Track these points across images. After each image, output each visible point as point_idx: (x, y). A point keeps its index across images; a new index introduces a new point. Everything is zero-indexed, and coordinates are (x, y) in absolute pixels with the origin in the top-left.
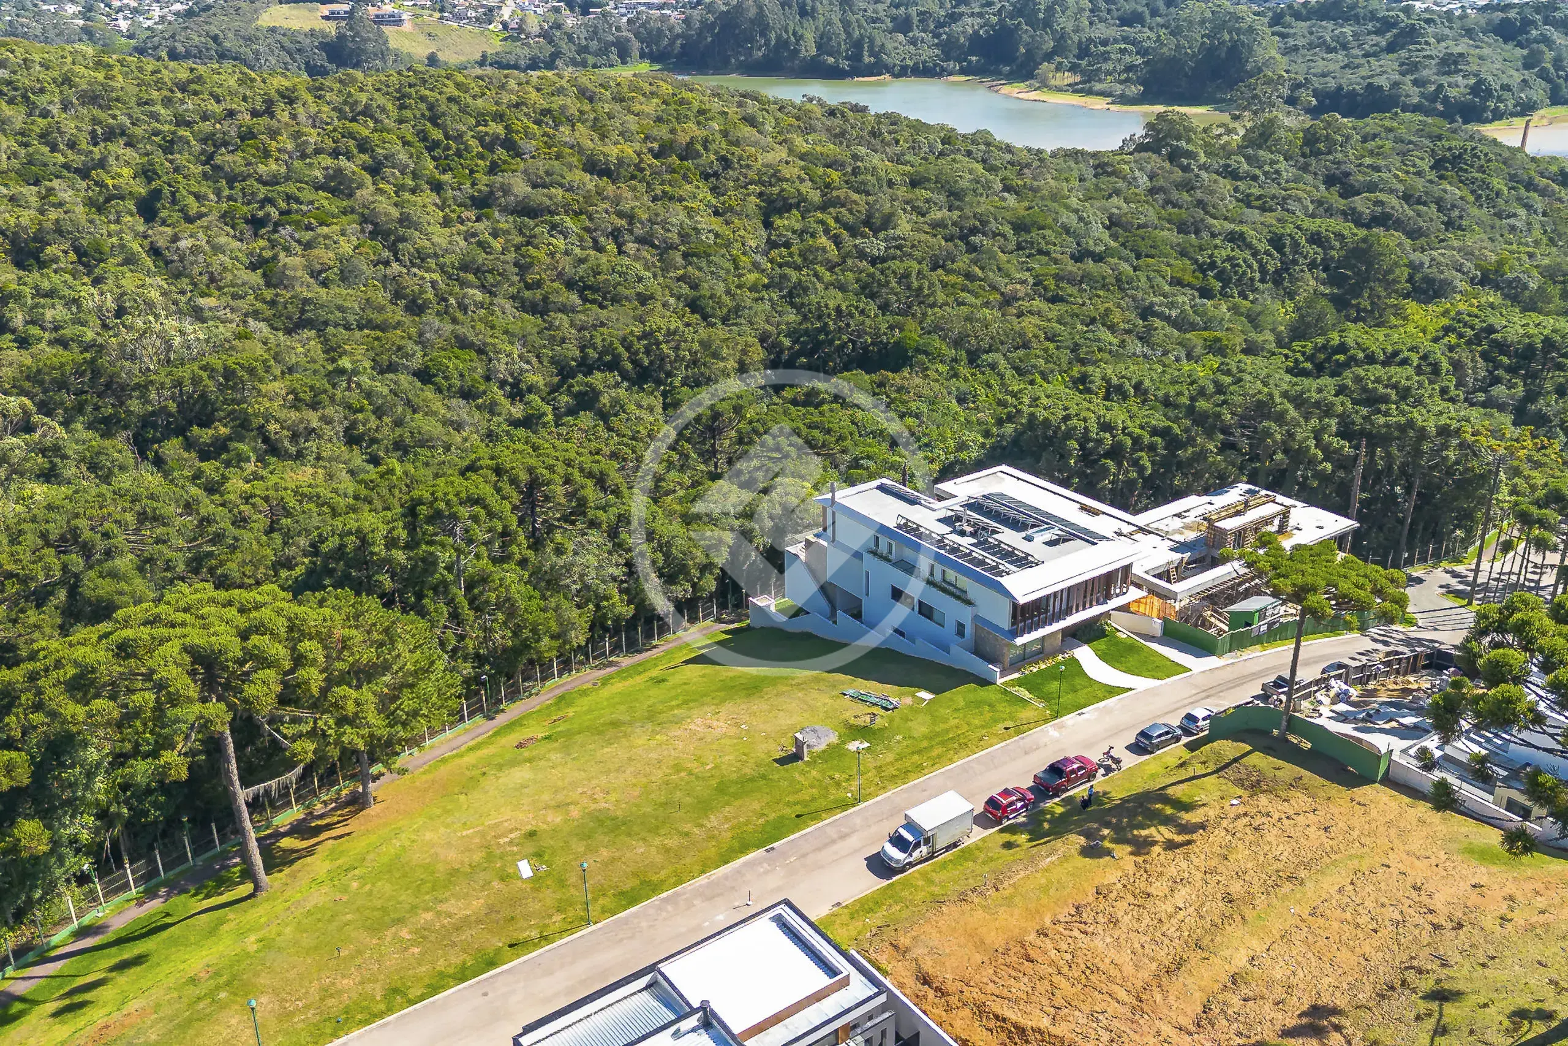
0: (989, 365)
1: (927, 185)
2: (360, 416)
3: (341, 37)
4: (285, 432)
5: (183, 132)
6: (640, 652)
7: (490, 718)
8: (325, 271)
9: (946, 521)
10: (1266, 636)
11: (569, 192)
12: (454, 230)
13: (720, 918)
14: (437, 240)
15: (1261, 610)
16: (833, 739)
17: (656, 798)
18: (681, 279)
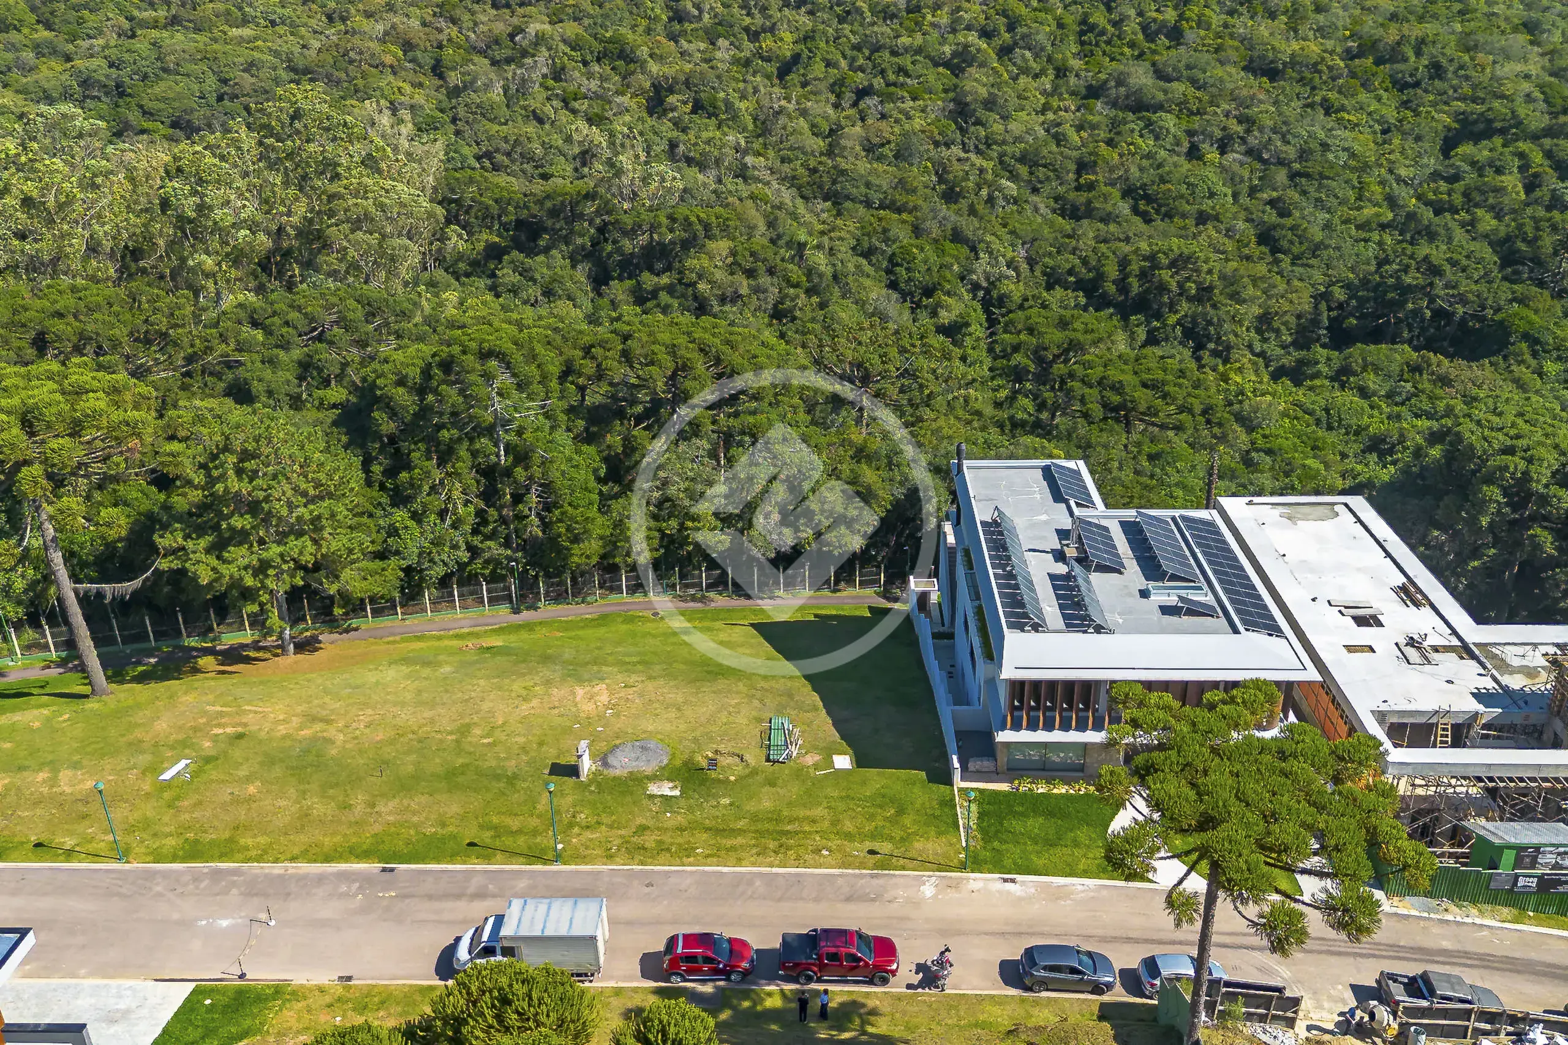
7: (516, 611)
8: (883, 145)
9: (1063, 534)
10: (1533, 899)
11: (1198, 89)
12: (1042, 118)
13: (224, 923)
14: (1013, 126)
15: (1520, 849)
16: (649, 769)
17: (389, 752)
18: (1272, 203)
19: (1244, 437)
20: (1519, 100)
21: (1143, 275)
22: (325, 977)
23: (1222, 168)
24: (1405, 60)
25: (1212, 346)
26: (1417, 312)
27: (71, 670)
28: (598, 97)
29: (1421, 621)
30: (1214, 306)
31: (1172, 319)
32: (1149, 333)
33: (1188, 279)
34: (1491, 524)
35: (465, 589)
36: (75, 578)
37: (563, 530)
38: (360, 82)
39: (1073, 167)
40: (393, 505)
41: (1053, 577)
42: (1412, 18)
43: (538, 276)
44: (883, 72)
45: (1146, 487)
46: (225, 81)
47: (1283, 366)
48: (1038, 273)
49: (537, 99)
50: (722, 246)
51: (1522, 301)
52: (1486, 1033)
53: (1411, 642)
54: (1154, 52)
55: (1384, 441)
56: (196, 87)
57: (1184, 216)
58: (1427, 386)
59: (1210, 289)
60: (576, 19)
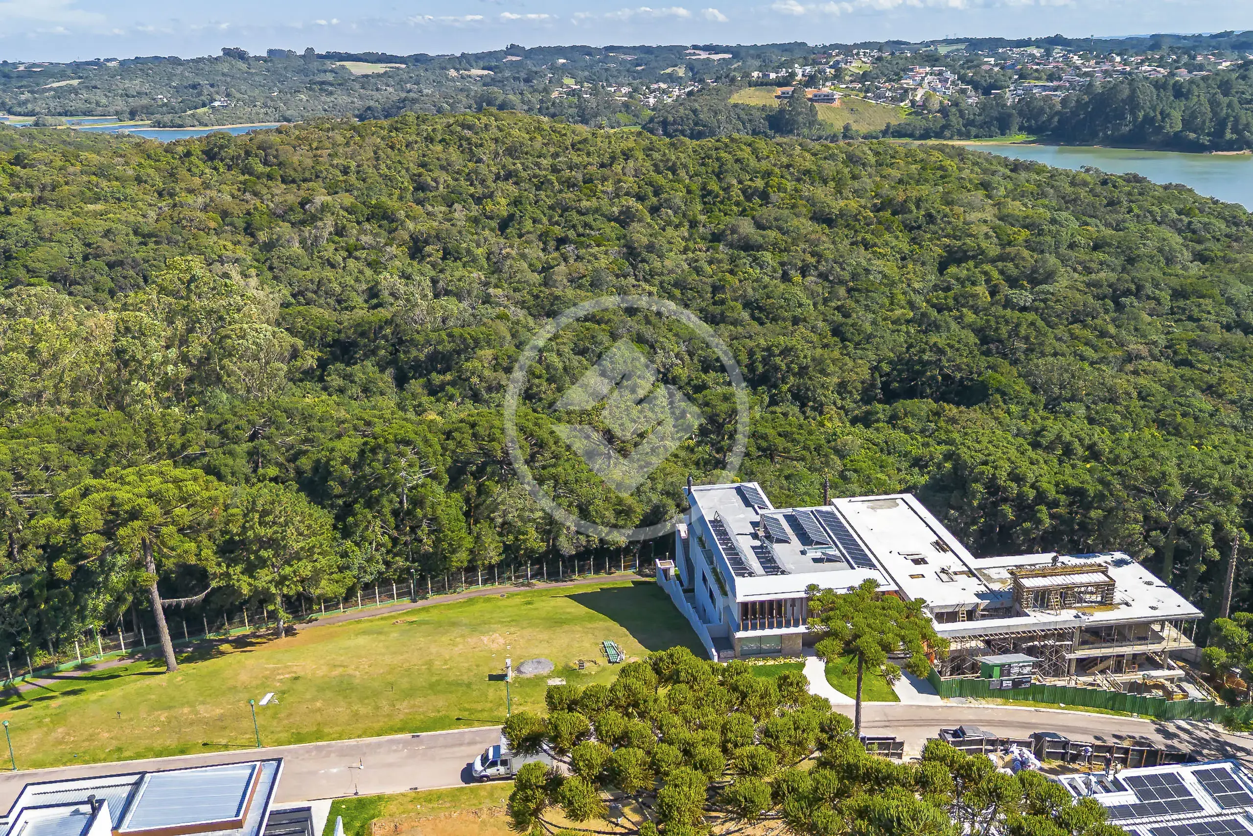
0: (1065, 412)
1: (1107, 249)
2: (537, 381)
3: (782, 111)
4: (484, 384)
5: (553, 178)
6: (557, 581)
7: (414, 601)
8: (581, 278)
9: (755, 524)
10: (1012, 693)
11: (784, 234)
12: (685, 256)
13: (335, 770)
14: (667, 263)
15: (1003, 666)
16: (545, 672)
17: (390, 678)
18: (838, 308)
19: (838, 462)
20: (981, 237)
21: (765, 361)
22: (403, 789)
23: (806, 288)
24: (911, 212)
25: (811, 404)
26: (933, 378)
27: (138, 660)
28: (372, 247)
29: (947, 560)
30: (810, 378)
31: (785, 388)
32: (770, 397)
33: (792, 362)
34: (979, 504)
35: (382, 589)
36: (163, 595)
37: (446, 546)
38: (193, 242)
39: (710, 289)
40: (343, 538)
41: (753, 548)
42: (912, 182)
43: (357, 379)
44: (574, 227)
45: (788, 496)
46: (89, 245)
47: (857, 416)
48: (695, 361)
49: (329, 252)
50: (487, 353)
51: (993, 368)
52: (991, 751)
53: (943, 571)
54: (752, 209)
55: (921, 460)
56: (66, 250)
57: (784, 320)
58: (943, 424)
59: (807, 367)
60: (347, 191)
